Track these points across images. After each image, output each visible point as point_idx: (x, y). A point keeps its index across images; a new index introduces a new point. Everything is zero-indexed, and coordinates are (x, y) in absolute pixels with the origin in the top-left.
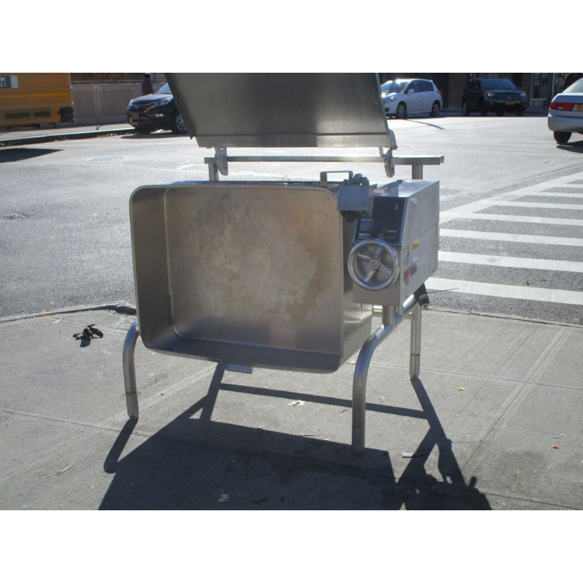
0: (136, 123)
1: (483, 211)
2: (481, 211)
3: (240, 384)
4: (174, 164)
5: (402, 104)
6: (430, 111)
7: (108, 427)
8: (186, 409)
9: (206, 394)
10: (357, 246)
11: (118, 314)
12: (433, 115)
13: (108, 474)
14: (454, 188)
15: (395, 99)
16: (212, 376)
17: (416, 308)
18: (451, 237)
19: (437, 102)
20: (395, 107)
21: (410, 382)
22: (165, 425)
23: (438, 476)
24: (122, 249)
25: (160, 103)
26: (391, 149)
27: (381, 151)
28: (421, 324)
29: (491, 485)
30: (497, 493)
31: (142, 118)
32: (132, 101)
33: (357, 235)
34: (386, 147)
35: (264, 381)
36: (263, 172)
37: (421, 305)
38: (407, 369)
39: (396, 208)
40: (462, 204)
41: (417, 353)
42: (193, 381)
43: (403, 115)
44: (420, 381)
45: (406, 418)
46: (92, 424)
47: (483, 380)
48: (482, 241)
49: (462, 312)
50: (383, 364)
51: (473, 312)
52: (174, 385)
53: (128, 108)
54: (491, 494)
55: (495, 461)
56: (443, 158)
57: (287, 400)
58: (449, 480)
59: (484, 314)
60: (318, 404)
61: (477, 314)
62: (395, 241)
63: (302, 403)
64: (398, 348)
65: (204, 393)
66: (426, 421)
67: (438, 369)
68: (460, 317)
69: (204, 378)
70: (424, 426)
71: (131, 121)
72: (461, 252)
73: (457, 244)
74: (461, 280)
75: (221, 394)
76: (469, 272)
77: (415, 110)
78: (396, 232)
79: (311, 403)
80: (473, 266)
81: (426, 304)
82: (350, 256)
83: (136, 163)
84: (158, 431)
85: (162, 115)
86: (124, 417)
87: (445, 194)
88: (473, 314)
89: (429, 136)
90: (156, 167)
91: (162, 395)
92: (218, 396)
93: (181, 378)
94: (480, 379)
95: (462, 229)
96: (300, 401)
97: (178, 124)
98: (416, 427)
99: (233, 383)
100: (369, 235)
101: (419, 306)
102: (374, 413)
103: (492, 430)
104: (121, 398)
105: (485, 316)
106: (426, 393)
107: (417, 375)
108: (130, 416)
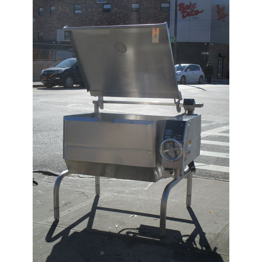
0: (45, 82)
2: (223, 132)
3: (106, 207)
4: (66, 104)
5: (184, 76)
6: (198, 81)
7: (45, 223)
8: (81, 217)
9: (90, 211)
10: (165, 141)
11: (44, 175)
12: (199, 83)
13: (47, 243)
14: (210, 120)
15: (180, 74)
16: (93, 203)
17: (190, 173)
18: (207, 144)
19: (202, 76)
20: (180, 78)
21: (186, 208)
22: (72, 223)
23: (199, 246)
24: (43, 145)
25: (58, 72)
26: (180, 100)
27: (175, 101)
28: (192, 183)
29: (223, 251)
30: (225, 254)
31: (48, 79)
32: (43, 70)
33: (164, 137)
34: (177, 99)
35: (117, 206)
36: (112, 109)
37: (192, 172)
38: (185, 203)
39: (182, 126)
40: (213, 128)
41: (190, 195)
42: (84, 205)
43: (184, 83)
44: (191, 208)
45: (184, 223)
46: (37, 222)
47: (221, 209)
48: (223, 146)
49: (212, 179)
50: (173, 200)
51: (217, 179)
52: (75, 207)
53: (41, 74)
54: (223, 255)
55: (225, 242)
56: (203, 104)
57: (129, 214)
58: (204, 248)
59: (222, 180)
60: (143, 216)
61: (219, 180)
62: (181, 140)
63: (136, 216)
64: (181, 194)
65: (90, 210)
66: (194, 225)
67: (200, 203)
68: (211, 181)
69: (89, 204)
70: (193, 227)
71: (42, 80)
72: (212, 151)
73: (210, 147)
75: (98, 211)
76: (216, 161)
77: (190, 80)
78: (182, 136)
79: (140, 216)
80: (218, 158)
81: (194, 171)
82: (161, 147)
83: (47, 102)
84: (69, 226)
85: (59, 78)
86: (52, 219)
87: (205, 123)
88: (217, 180)
89: (197, 93)
90: (57, 105)
91: (69, 211)
92: (96, 212)
93: (78, 204)
94: (219, 208)
95: (213, 140)
97: (67, 83)
98: (188, 227)
99: (103, 207)
100: (169, 137)
101: (191, 172)
102: (169, 221)
103: (224, 229)
104: (50, 212)
105: (223, 181)
106: (194, 213)
107: (190, 205)
108: (55, 219)
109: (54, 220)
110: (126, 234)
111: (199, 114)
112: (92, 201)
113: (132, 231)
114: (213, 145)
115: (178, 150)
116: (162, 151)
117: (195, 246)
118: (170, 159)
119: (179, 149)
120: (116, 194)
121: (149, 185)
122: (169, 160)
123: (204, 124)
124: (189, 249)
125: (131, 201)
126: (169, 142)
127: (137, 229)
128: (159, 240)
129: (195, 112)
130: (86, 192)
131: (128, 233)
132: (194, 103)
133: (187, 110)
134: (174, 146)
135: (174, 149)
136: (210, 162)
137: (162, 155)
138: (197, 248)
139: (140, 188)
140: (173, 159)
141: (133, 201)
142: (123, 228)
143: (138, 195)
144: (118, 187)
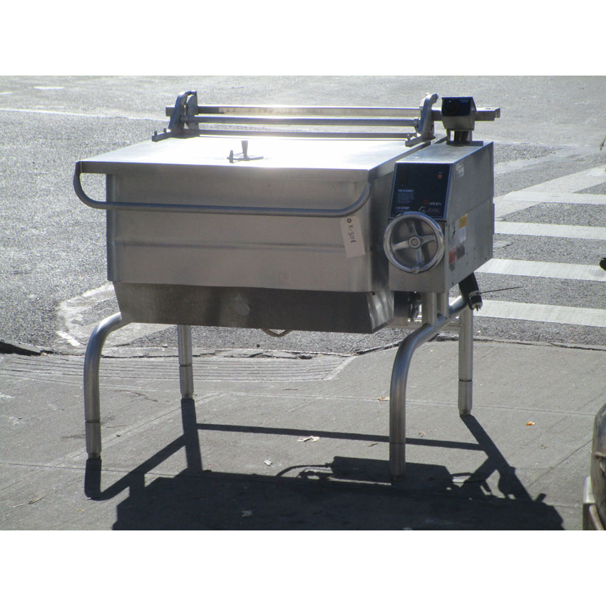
1: (594, 190)
2: (590, 188)
7: (63, 465)
10: (395, 220)
21: (459, 418)
29: (559, 500)
33: (393, 208)
35: (255, 421)
39: (440, 176)
41: (469, 378)
42: (155, 423)
44: (473, 418)
45: (455, 450)
47: (561, 416)
50: (419, 401)
51: (556, 343)
52: (131, 427)
56: (498, 111)
58: (512, 497)
59: (573, 345)
61: (562, 346)
62: (439, 214)
63: (316, 439)
65: (180, 432)
66: (483, 452)
67: (499, 406)
69: (169, 419)
70: (481, 457)
72: (546, 260)
73: (539, 247)
74: (542, 303)
75: (203, 433)
76: (557, 291)
78: (440, 204)
79: (328, 439)
80: (565, 282)
81: (478, 304)
82: (385, 235)
88: (557, 346)
91: (119, 436)
92: (200, 435)
93: (136, 420)
95: (550, 222)
96: (312, 437)
98: (467, 457)
99: (213, 423)
100: (407, 208)
101: (470, 310)
102: (413, 446)
103: (566, 458)
104: (62, 441)
105: (575, 348)
106: (482, 428)
107: (469, 408)
108: (89, 454)
109: (86, 456)
110: (300, 477)
111: (487, 141)
112: (177, 411)
113: (315, 471)
114: (551, 237)
115: (432, 241)
116: (388, 245)
117: (486, 493)
118: (411, 267)
119: (434, 238)
120: (243, 394)
121: (336, 369)
122: (408, 269)
123: (519, 160)
124: (471, 499)
125: (294, 407)
126: (407, 221)
127: (327, 465)
128: (390, 484)
129: (475, 137)
130: (147, 392)
131: (302, 474)
132: (472, 109)
133: (452, 130)
134: (421, 233)
135: (421, 240)
136: (538, 297)
137: (390, 257)
138: (492, 497)
139: (311, 377)
140: (421, 265)
141: (300, 406)
142: (287, 467)
143: (312, 394)
144: (239, 378)
